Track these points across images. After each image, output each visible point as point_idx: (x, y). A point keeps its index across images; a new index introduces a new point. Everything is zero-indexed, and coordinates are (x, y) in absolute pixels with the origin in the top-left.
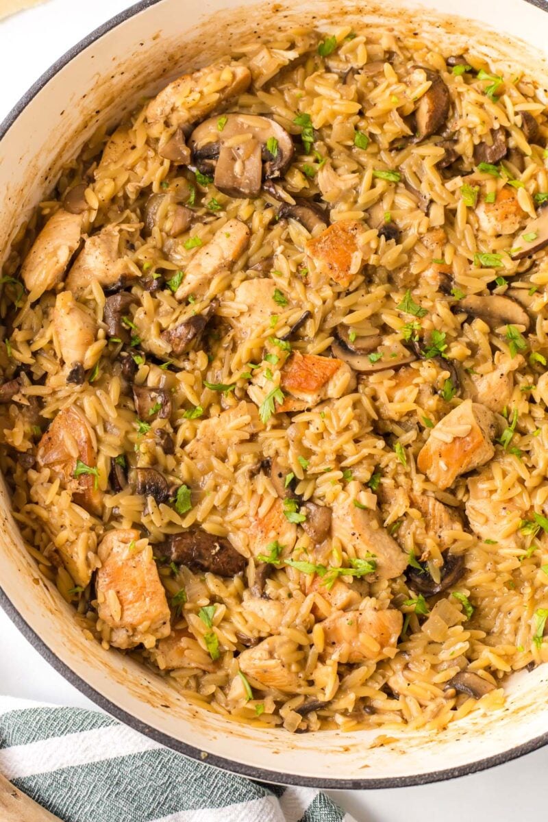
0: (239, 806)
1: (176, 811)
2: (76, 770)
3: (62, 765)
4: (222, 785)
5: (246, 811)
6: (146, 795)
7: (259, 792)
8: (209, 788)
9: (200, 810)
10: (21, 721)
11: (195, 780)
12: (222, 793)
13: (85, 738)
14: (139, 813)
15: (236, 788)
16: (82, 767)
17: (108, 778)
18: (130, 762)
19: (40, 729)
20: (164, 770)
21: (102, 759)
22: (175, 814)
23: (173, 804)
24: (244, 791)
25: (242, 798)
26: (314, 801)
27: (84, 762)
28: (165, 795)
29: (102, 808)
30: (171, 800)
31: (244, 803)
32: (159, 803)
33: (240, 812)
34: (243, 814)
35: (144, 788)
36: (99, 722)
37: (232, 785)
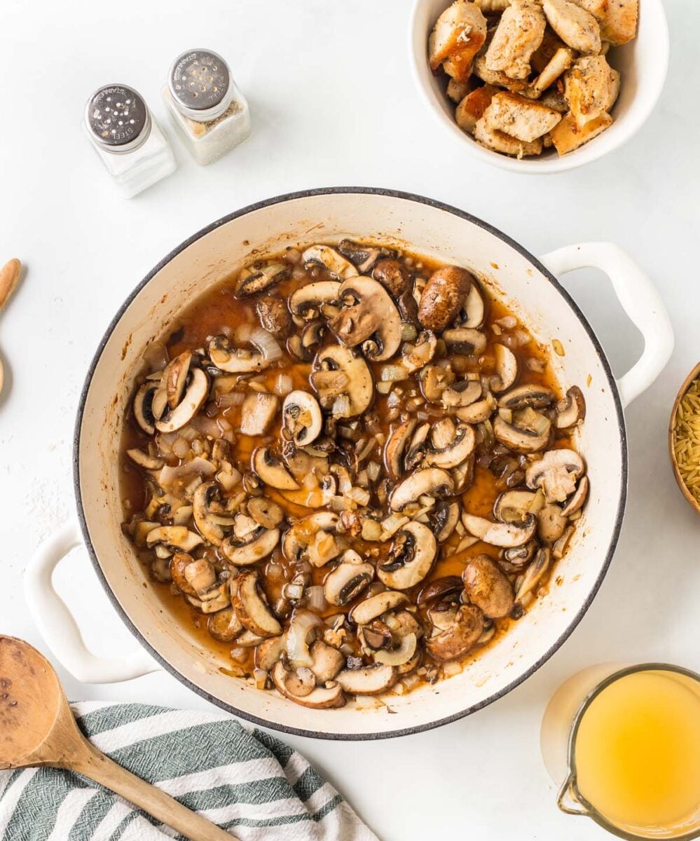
0: (257, 761)
1: (214, 767)
2: (146, 743)
3: (137, 739)
4: (245, 747)
5: (261, 764)
6: (194, 756)
7: (268, 754)
8: (236, 749)
9: (230, 765)
10: (108, 714)
11: (227, 743)
12: (245, 752)
13: (151, 721)
14: (190, 768)
15: (254, 750)
16: (150, 740)
17: (168, 745)
18: (182, 734)
19: (121, 718)
20: (205, 738)
21: (163, 734)
22: (213, 769)
23: (211, 762)
24: (259, 752)
25: (258, 756)
26: (307, 771)
27: (151, 737)
28: (206, 756)
29: (166, 765)
30: (210, 759)
31: (260, 759)
32: (202, 761)
33: (258, 765)
34: (260, 766)
35: (192, 751)
36: (160, 710)
37: (252, 748)
